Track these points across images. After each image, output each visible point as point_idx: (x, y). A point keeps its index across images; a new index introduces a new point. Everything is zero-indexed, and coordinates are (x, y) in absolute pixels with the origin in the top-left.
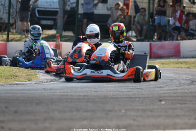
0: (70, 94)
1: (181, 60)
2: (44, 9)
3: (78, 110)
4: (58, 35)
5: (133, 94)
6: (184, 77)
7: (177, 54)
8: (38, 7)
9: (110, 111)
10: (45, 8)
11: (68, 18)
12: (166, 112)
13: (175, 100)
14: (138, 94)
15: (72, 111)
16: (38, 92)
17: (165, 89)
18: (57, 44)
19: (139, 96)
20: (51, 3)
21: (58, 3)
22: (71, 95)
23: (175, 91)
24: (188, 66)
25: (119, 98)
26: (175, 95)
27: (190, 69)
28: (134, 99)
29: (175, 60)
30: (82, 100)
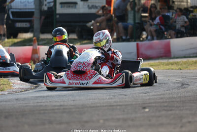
0: (44, 104)
1: (171, 61)
2: (18, 10)
3: (50, 122)
4: (35, 38)
5: (115, 102)
6: (174, 80)
7: (167, 54)
8: (12, 9)
9: (86, 122)
10: (20, 9)
11: (45, 19)
12: (150, 121)
13: (161, 106)
14: (120, 102)
15: (44, 124)
16: (9, 103)
17: (151, 94)
18: (35, 48)
19: (121, 104)
20: (26, 3)
21: (33, 3)
22: (46, 106)
23: (162, 96)
24: (179, 67)
25: (98, 106)
26: (161, 101)
27: (181, 71)
28: (115, 107)
29: (165, 61)
30: (56, 111)
